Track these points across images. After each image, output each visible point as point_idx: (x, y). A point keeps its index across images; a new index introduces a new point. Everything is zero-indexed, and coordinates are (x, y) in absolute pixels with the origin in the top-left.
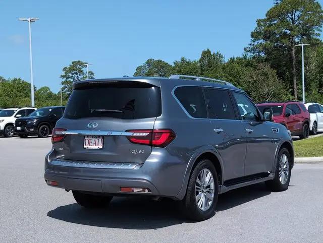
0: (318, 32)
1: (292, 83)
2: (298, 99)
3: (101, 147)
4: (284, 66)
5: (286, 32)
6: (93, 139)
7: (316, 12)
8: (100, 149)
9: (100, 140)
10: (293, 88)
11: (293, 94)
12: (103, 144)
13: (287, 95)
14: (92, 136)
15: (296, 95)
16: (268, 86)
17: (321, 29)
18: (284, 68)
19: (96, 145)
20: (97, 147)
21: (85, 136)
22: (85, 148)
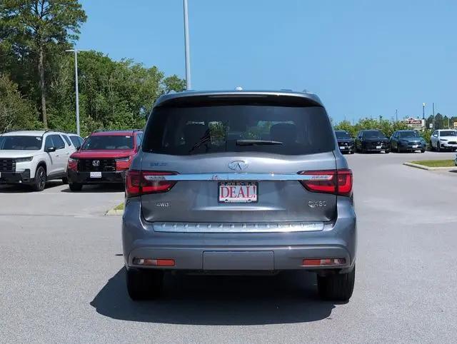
0: (76, 34)
1: (39, 103)
2: (49, 127)
3: (255, 199)
4: (29, 79)
5: (30, 31)
6: (238, 187)
7: (72, 5)
8: (253, 202)
9: (251, 188)
10: (41, 111)
11: (41, 119)
12: (257, 194)
13: (33, 120)
14: (235, 183)
15: (45, 120)
16: (7, 106)
17: (79, 29)
18: (28, 82)
19: (244, 196)
20: (245, 199)
21: (220, 183)
22: (223, 202)
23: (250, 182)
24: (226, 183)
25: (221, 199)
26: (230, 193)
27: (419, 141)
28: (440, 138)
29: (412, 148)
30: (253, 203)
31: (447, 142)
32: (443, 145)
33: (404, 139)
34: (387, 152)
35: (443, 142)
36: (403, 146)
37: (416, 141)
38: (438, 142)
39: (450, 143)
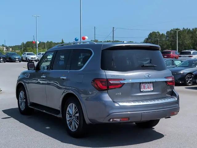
3: (152, 89)
6: (147, 85)
12: (153, 87)
14: (146, 83)
19: (149, 88)
20: (149, 90)
21: (140, 83)
22: (142, 91)
23: (151, 82)
24: (143, 83)
25: (141, 90)
26: (144, 87)
27: (19, 57)
28: (27, 56)
29: (16, 60)
30: (152, 91)
31: (30, 58)
32: (28, 59)
33: (12, 56)
34: (5, 62)
35: (28, 58)
36: (12, 59)
37: (17, 57)
38: (26, 58)
39: (31, 58)
